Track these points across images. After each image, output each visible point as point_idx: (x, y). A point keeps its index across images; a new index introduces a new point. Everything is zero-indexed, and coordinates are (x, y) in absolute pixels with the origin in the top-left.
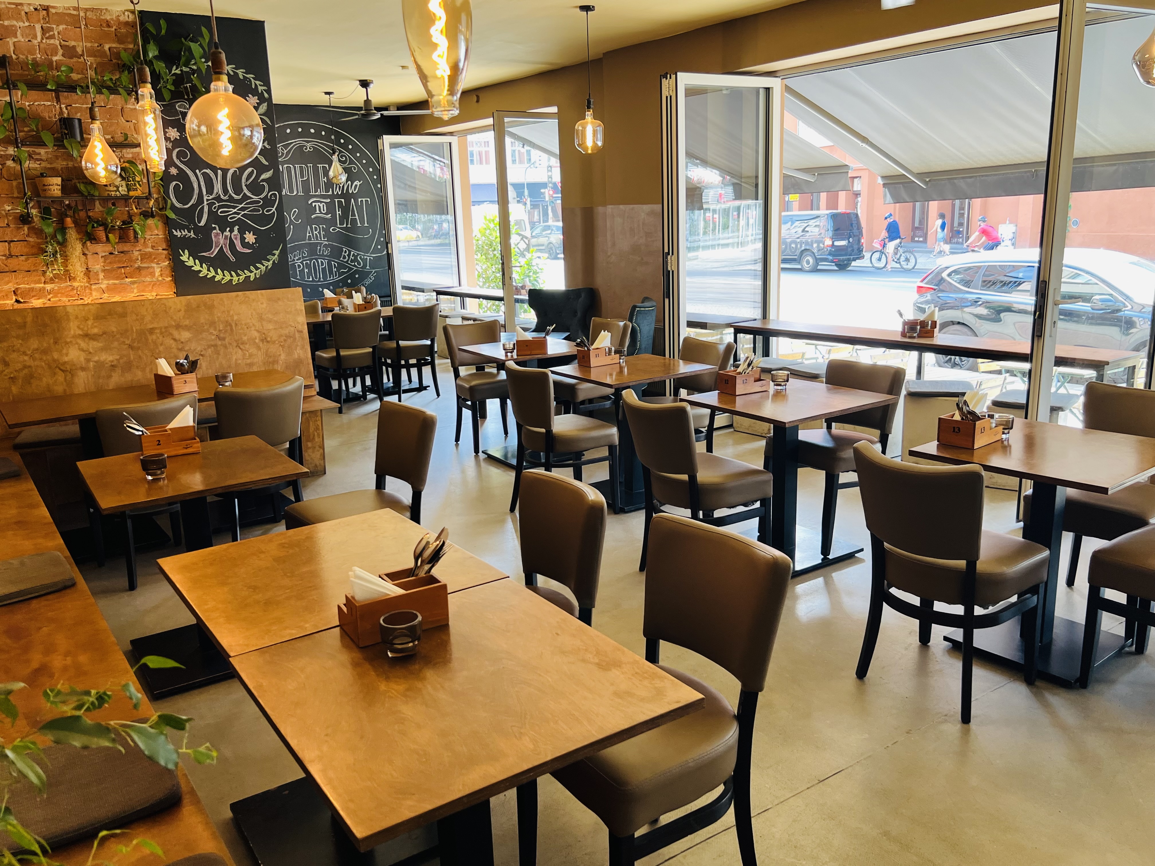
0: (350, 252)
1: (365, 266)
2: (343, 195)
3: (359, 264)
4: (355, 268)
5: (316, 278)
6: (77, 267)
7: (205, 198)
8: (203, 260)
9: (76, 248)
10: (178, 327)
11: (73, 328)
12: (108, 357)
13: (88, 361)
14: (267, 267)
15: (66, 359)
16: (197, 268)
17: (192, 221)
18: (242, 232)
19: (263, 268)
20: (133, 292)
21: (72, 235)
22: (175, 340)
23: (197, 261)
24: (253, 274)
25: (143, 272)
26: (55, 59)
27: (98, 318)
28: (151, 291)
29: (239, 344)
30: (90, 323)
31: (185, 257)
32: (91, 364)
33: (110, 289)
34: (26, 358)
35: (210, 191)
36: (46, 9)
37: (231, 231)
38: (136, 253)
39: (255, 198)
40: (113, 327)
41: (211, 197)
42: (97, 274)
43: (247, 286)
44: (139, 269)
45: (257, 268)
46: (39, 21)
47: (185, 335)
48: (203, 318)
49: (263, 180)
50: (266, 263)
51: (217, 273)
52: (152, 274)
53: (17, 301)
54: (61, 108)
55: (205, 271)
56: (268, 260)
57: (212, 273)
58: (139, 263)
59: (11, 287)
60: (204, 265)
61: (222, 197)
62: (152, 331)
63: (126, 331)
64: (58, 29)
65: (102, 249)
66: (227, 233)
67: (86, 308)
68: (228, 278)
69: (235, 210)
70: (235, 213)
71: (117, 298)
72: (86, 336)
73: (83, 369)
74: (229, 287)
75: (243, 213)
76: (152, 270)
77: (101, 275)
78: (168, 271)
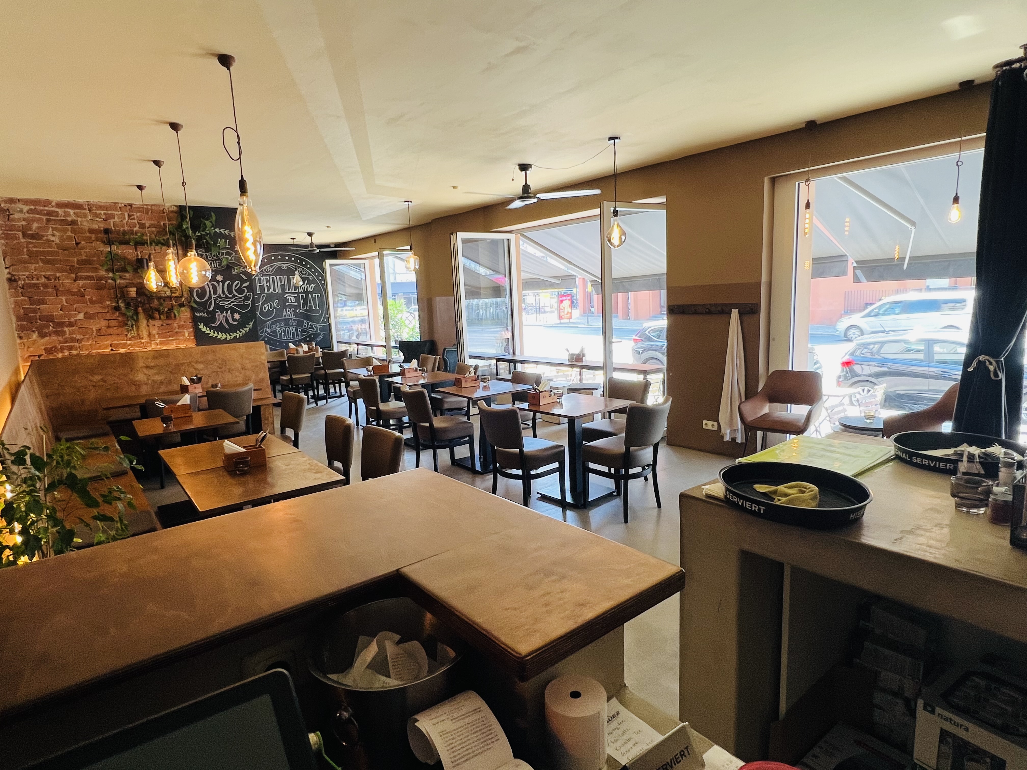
0: (308, 323)
1: (317, 331)
2: (304, 292)
3: (314, 329)
4: (311, 332)
5: (289, 337)
6: (144, 333)
7: (213, 296)
8: (211, 328)
9: (143, 322)
10: (197, 362)
11: (141, 363)
12: (158, 378)
13: (148, 379)
14: (246, 331)
15: (136, 379)
16: (208, 332)
17: (206, 308)
18: (232, 314)
19: (244, 332)
20: (173, 345)
21: (142, 316)
22: (195, 369)
23: (208, 328)
24: (238, 335)
25: (180, 334)
26: (135, 229)
27: (154, 358)
28: (183, 344)
29: (230, 371)
30: (149, 360)
31: (202, 327)
32: (150, 382)
33: (162, 343)
34: (115, 378)
35: (215, 292)
36: (131, 205)
37: (227, 313)
38: (176, 325)
39: (240, 296)
40: (161, 362)
41: (216, 296)
42: (154, 335)
43: (235, 340)
44: (177, 332)
45: (240, 332)
46: (127, 211)
47: (200, 366)
48: (210, 357)
49: (244, 287)
50: (245, 329)
51: (218, 334)
52: (184, 335)
53: (112, 350)
54: (137, 253)
55: (212, 334)
56: (247, 328)
57: (216, 335)
58: (177, 330)
59: (108, 342)
60: (212, 330)
61: (222, 296)
62: (182, 364)
63: (169, 364)
64: (136, 215)
65: (157, 323)
66: (224, 314)
67: (148, 353)
68: (224, 337)
69: (229, 302)
70: (229, 304)
71: (165, 348)
72: (147, 367)
73: (146, 384)
74: (225, 341)
75: (233, 304)
76: (183, 333)
77: (157, 336)
78: (192, 334)
